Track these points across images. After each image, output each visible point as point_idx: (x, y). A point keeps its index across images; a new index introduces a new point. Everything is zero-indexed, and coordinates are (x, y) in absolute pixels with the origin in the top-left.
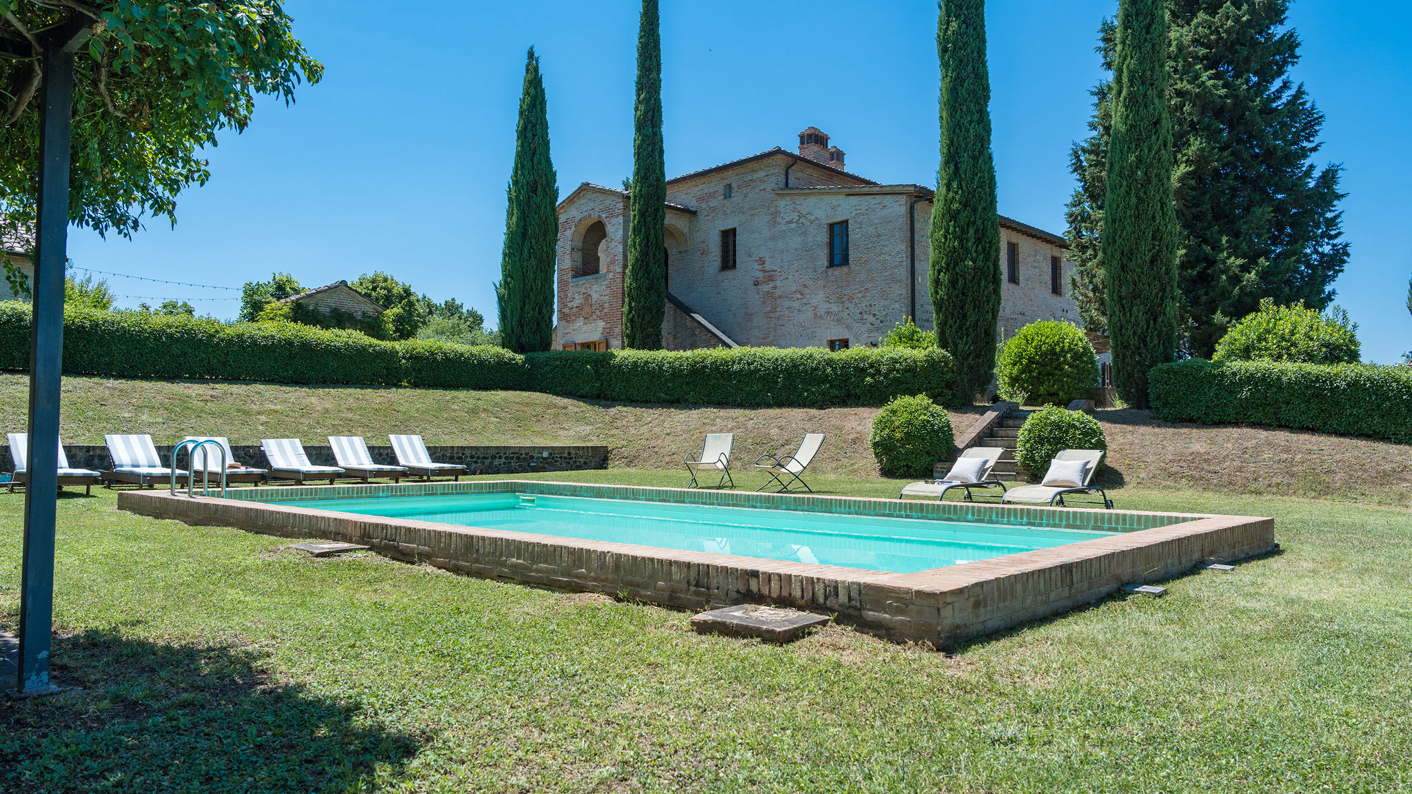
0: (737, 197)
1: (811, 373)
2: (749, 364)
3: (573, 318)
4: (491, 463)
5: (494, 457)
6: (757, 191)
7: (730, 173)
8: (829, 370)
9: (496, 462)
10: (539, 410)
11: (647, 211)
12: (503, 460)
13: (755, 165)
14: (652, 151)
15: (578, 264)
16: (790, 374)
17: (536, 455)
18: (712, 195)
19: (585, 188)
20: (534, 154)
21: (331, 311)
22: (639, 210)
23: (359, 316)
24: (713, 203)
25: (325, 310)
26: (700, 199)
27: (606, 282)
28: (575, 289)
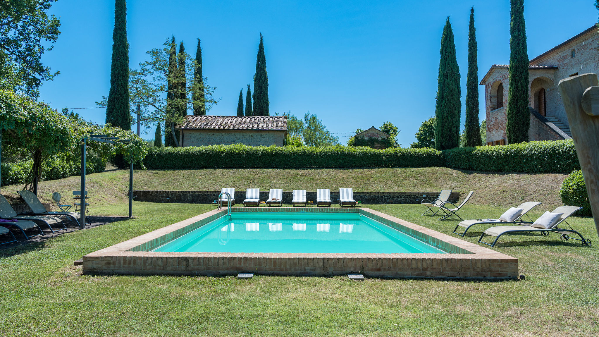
0: (577, 56)
1: (562, 154)
2: (531, 151)
3: (492, 130)
4: (397, 199)
5: (398, 197)
6: (588, 50)
7: (573, 43)
8: (572, 152)
9: (399, 199)
10: (439, 175)
11: (516, 74)
12: (403, 198)
13: (586, 37)
14: (518, 44)
15: (495, 104)
16: (551, 156)
17: (419, 196)
18: (565, 57)
19: (494, 67)
20: (446, 60)
21: (369, 139)
22: (512, 75)
23: (380, 139)
24: (566, 61)
25: (366, 138)
26: (560, 61)
27: (503, 111)
28: (492, 116)
